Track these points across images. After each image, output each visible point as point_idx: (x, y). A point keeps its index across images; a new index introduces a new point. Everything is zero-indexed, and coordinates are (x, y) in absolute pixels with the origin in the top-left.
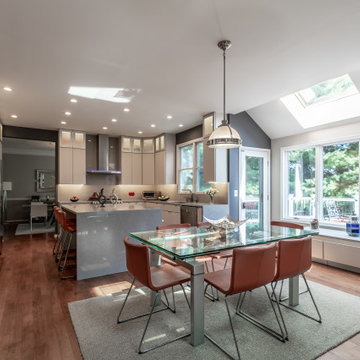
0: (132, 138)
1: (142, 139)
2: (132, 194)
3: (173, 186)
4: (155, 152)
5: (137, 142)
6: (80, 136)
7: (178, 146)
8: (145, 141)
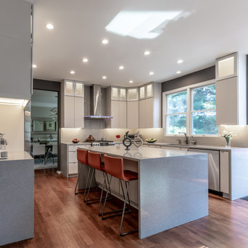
0: (119, 88)
1: (127, 89)
2: (118, 137)
3: (160, 129)
4: (140, 100)
5: (123, 91)
6: (80, 86)
7: (164, 94)
8: (130, 91)
